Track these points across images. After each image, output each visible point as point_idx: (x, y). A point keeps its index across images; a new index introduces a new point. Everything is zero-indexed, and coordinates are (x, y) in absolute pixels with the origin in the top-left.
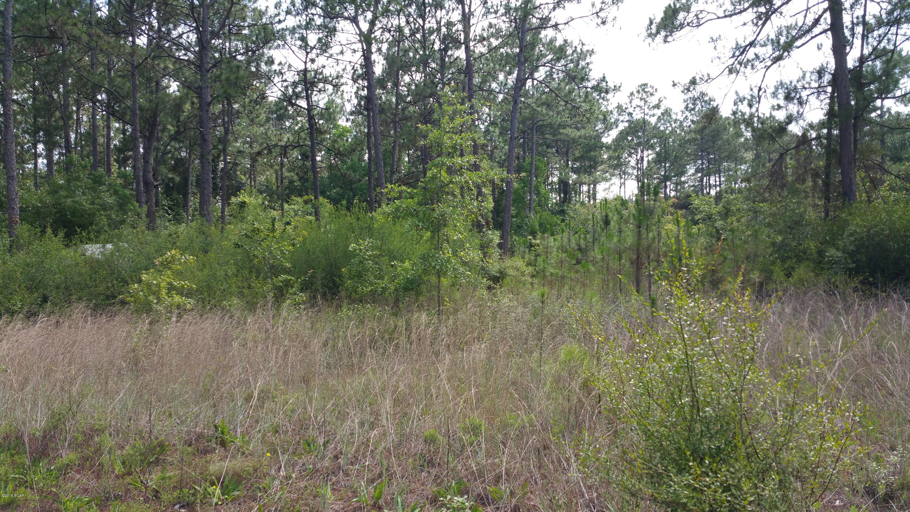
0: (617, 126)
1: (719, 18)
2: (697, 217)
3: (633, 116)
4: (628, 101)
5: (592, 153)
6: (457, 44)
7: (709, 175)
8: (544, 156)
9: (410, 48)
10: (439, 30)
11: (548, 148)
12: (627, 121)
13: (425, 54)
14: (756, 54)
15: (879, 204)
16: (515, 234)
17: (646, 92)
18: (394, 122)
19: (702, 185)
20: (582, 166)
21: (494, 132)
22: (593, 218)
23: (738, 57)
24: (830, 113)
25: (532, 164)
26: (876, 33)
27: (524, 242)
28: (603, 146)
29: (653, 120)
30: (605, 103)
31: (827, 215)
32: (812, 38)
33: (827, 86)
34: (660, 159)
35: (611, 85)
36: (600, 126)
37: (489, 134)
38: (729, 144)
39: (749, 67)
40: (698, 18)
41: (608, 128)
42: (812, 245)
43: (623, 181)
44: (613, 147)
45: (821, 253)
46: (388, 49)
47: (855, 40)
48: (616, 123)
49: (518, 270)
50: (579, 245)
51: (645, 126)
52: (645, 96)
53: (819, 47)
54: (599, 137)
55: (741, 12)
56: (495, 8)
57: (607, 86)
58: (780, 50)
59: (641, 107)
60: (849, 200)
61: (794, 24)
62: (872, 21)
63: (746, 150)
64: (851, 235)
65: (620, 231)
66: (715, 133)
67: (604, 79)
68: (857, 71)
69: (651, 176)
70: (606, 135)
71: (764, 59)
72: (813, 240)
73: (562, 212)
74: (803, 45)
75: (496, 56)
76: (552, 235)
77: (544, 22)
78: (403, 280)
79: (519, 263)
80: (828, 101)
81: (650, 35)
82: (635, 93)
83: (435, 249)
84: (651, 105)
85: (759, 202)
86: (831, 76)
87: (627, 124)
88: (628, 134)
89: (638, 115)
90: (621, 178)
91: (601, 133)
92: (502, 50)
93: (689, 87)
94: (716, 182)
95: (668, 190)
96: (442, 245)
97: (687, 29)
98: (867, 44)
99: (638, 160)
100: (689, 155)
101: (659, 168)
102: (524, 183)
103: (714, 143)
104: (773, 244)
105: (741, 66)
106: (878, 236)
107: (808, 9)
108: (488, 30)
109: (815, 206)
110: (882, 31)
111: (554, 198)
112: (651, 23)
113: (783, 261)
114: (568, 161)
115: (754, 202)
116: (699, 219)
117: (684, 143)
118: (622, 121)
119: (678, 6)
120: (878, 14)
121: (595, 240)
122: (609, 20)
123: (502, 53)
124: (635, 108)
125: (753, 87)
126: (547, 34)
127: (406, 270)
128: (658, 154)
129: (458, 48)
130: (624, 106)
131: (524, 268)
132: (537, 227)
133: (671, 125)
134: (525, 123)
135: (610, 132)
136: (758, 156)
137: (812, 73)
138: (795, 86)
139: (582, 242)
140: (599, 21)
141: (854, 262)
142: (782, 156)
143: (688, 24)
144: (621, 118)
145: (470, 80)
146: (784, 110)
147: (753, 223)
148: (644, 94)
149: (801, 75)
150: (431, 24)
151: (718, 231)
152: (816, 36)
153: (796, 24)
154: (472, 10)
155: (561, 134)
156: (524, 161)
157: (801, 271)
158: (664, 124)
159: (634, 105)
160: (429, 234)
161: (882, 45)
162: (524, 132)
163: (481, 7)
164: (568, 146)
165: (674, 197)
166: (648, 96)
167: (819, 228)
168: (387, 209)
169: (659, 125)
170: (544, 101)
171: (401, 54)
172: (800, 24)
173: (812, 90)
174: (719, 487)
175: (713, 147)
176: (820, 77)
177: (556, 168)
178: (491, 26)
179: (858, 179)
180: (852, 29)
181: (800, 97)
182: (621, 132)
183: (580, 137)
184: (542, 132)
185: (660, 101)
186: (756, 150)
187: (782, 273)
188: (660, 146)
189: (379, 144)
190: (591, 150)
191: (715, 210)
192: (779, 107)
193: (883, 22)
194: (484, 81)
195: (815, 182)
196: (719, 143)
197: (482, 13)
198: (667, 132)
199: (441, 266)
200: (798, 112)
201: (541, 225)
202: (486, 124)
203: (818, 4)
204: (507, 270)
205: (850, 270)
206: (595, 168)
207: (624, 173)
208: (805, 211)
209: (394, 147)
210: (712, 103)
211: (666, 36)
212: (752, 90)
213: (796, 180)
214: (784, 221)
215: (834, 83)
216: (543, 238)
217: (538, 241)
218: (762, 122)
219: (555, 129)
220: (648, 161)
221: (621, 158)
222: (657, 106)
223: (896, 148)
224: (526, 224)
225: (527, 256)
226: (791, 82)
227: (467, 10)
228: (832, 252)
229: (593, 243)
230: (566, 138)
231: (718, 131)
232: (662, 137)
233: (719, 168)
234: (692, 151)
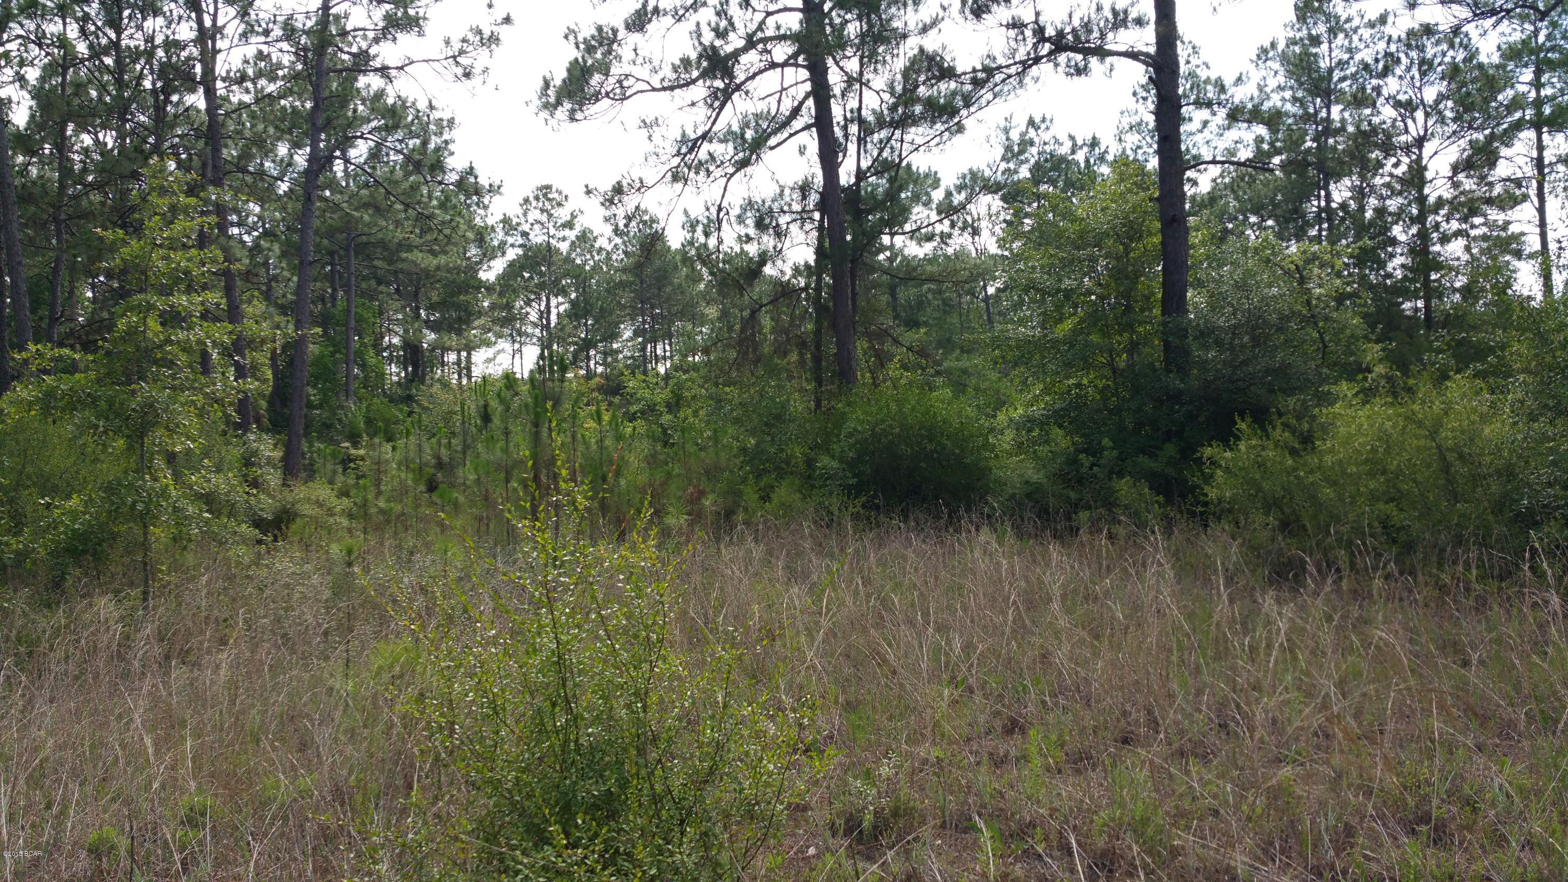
0: (504, 253)
1: (654, 89)
2: (634, 408)
3: (531, 237)
4: (520, 212)
5: (462, 297)
6: (190, 84)
7: (655, 341)
8: (372, 298)
9: (90, 82)
10: (150, 54)
11: (379, 283)
12: (520, 246)
13: (120, 96)
14: (710, 154)
15: (887, 388)
16: (318, 438)
17: (549, 200)
18: (56, 221)
19: (644, 356)
20: (445, 319)
21: (269, 250)
22: (463, 408)
23: (685, 155)
24: (820, 252)
25: (348, 311)
26: (876, 137)
27: (334, 455)
28: (481, 285)
29: (564, 247)
30: (481, 212)
31: (818, 404)
32: (791, 135)
33: (812, 211)
34: (577, 312)
35: (484, 181)
36: (473, 251)
37: (260, 252)
38: (682, 293)
39: (703, 173)
40: (622, 87)
41: (489, 254)
42: (798, 451)
43: (517, 346)
44: (498, 288)
45: (810, 463)
46: (42, 79)
47: (849, 144)
48: (502, 247)
49: (319, 503)
50: (438, 458)
51: (551, 257)
52: (548, 206)
53: (802, 151)
54: (472, 269)
55: (687, 85)
56: (264, 25)
57: (477, 183)
58: (744, 150)
59: (542, 224)
60: (848, 383)
61: (765, 111)
62: (871, 118)
63: (708, 303)
64: (850, 435)
65: (507, 433)
66: (662, 273)
67: (471, 171)
68: (853, 192)
69: (564, 340)
70: (485, 267)
71: (722, 163)
72: (799, 444)
73: (409, 399)
74: (779, 144)
75: (272, 111)
76: (389, 440)
77: (362, 62)
78: (65, 533)
79: (322, 491)
80: (815, 234)
81: (546, 106)
82: (531, 199)
83: (137, 471)
84: (560, 222)
85: (724, 386)
86: (818, 196)
87: (520, 251)
88: (523, 268)
89: (537, 238)
90: (514, 342)
91: (477, 263)
92: (283, 102)
93: (613, 197)
94: (665, 351)
95: (592, 363)
96: (151, 461)
97: (606, 102)
98: (866, 151)
99: (542, 312)
100: (623, 307)
101: (575, 328)
102: (334, 346)
103: (659, 289)
104: (744, 450)
105: (689, 170)
106: (886, 437)
107: (783, 89)
108: (256, 64)
109: (802, 390)
110: (884, 134)
111: (394, 372)
112: (547, 85)
113: (758, 476)
114: (418, 308)
115: (717, 384)
116: (635, 413)
117: (614, 288)
118: (512, 245)
119: (590, 62)
120: (878, 109)
121: (466, 447)
122: (477, 70)
123: (284, 108)
124: (532, 225)
125: (709, 204)
126: (369, 82)
127: (74, 515)
128: (573, 303)
129: (193, 90)
130: (515, 221)
131: (334, 501)
132: (362, 425)
133: (593, 257)
134: (332, 237)
135: (492, 263)
136: (724, 314)
137: (793, 189)
138: (770, 207)
139: (443, 451)
140: (460, 71)
141: (855, 476)
142: (754, 313)
143: (607, 94)
144: (510, 240)
145: (216, 151)
146: (755, 243)
147: (714, 418)
148: (547, 203)
149: (778, 191)
150: (132, 39)
151: (665, 431)
152: (797, 133)
153: (768, 112)
154: (220, 23)
155: (404, 260)
156: (334, 306)
157: (784, 493)
158: (581, 255)
159: (531, 220)
160: (121, 443)
161: (885, 155)
162: (332, 254)
163: (237, 21)
164: (418, 283)
165: (601, 375)
166: (553, 207)
167: (808, 426)
168: (24, 394)
169: (573, 256)
170: (365, 200)
171: (69, 91)
172: (773, 112)
173: (794, 216)
174: (598, 862)
175: (659, 295)
176: (804, 197)
177: (397, 320)
178: (260, 56)
179: (859, 351)
180: (845, 128)
181: (778, 225)
182: (512, 264)
183: (438, 268)
184: (368, 256)
185: (573, 216)
186: (722, 303)
187: (756, 496)
188: (577, 290)
189: (20, 263)
190: (460, 293)
191: (662, 396)
192: (749, 239)
193: (885, 121)
194: (246, 156)
195: (801, 355)
196: (668, 289)
197: (240, 30)
198: (587, 268)
199: (147, 504)
200: (775, 248)
201: (369, 422)
202: (256, 234)
203: (797, 84)
204: (298, 506)
205: (849, 487)
206: (468, 323)
207: (520, 334)
208: (788, 400)
209: (56, 271)
210: (654, 226)
211: (572, 112)
212: (708, 209)
213: (775, 352)
214: (759, 415)
215: (822, 206)
216: (371, 446)
217: (362, 452)
218: (728, 259)
219: (392, 252)
220: (558, 314)
221: (513, 307)
222: (569, 225)
223: (911, 308)
224: (340, 420)
225: (340, 478)
226: (764, 202)
227: (208, 23)
228: (825, 462)
229: (464, 453)
230: (413, 269)
231: (666, 271)
232: (579, 275)
233: (670, 327)
234: (627, 302)
